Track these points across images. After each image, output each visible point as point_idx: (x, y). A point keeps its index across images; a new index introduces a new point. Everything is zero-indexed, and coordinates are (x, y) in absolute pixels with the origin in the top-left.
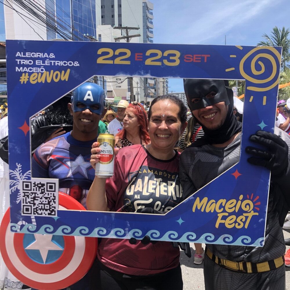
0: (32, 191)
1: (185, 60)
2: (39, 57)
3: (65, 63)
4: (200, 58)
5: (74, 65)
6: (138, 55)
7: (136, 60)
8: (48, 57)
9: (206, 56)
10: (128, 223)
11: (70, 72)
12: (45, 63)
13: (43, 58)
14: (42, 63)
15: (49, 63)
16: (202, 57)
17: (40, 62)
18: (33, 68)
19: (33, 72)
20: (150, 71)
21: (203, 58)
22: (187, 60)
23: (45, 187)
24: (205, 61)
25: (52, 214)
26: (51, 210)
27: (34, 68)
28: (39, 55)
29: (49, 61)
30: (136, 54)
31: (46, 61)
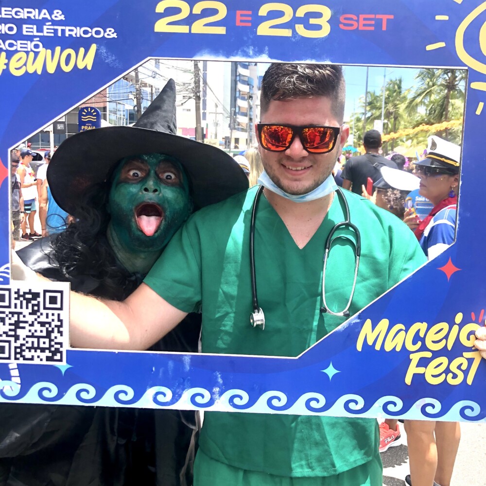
0: (13, 309)
1: (341, 26)
2: (29, 17)
3: (86, 32)
4: (373, 22)
5: (106, 36)
6: (242, 15)
7: (237, 25)
8: (49, 18)
9: (385, 18)
10: (219, 376)
11: (97, 50)
12: (42, 31)
13: (39, 20)
14: (38, 31)
15: (53, 31)
16: (378, 19)
17: (32, 28)
18: (16, 42)
19: (16, 51)
20: (267, 48)
21: (379, 23)
22: (345, 25)
23: (41, 299)
24: (384, 28)
25: (55, 358)
26: (53, 349)
27: (19, 42)
28: (30, 12)
29: (52, 27)
30: (239, 13)
31: (45, 27)
